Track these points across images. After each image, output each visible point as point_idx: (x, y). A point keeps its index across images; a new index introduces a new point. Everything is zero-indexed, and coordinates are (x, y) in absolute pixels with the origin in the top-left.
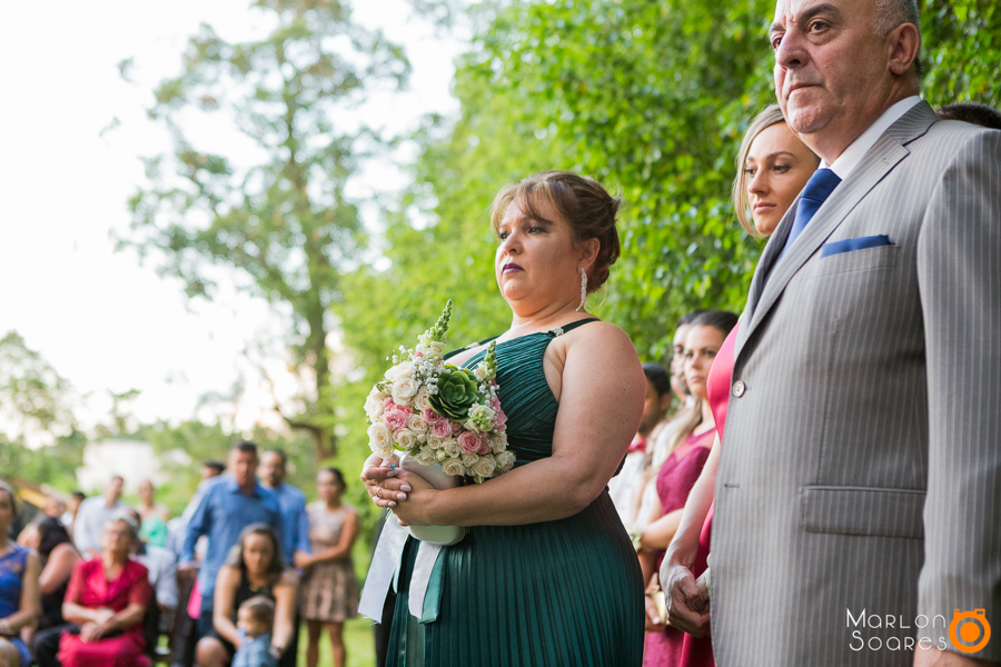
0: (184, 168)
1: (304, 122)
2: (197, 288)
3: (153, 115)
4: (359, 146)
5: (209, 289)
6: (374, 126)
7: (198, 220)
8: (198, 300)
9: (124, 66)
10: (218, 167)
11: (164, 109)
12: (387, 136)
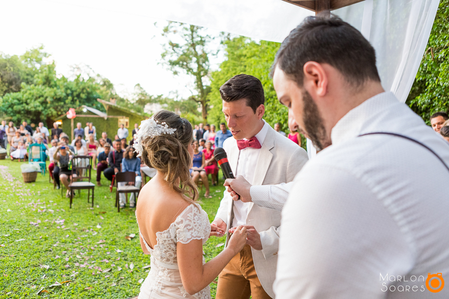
0: (171, 47)
1: (195, 35)
2: (176, 73)
3: (163, 35)
4: (207, 39)
5: (178, 74)
6: (209, 35)
7: (175, 58)
8: (176, 75)
9: (155, 24)
10: (177, 46)
11: (165, 34)
12: (212, 37)
